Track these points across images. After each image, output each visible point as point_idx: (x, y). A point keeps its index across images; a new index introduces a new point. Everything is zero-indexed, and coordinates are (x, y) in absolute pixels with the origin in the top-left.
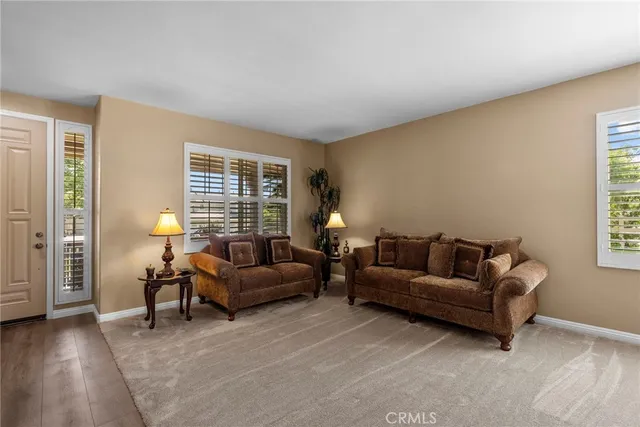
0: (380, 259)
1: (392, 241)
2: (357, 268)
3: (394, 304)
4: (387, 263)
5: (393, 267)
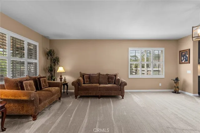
0: (85, 82)
1: (88, 76)
2: (79, 85)
3: (94, 94)
4: (88, 83)
5: (90, 83)
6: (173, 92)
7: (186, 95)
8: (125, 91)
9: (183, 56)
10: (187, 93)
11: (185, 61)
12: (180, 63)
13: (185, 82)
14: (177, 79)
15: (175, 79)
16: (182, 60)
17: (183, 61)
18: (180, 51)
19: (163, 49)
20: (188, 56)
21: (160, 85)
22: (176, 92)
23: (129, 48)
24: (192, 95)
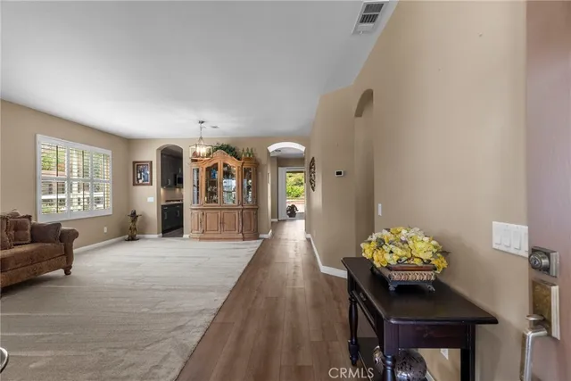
6: (129, 240)
8: (75, 251)
9: (140, 172)
10: (147, 236)
11: (143, 181)
12: (135, 185)
13: (144, 216)
14: (134, 214)
15: (130, 213)
16: (138, 179)
17: (140, 181)
18: (134, 163)
19: (109, 153)
20: (148, 172)
21: (105, 230)
22: (132, 239)
23: (38, 136)
24: (156, 236)
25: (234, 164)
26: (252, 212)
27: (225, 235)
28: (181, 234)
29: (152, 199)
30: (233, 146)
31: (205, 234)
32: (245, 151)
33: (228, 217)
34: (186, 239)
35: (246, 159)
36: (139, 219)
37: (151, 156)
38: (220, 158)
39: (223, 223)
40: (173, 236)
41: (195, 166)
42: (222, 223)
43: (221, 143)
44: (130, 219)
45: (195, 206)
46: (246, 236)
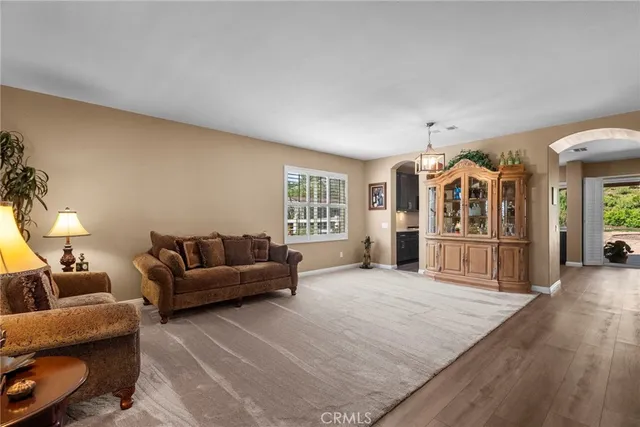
0: (189, 263)
4: (196, 265)
5: (202, 267)
6: (362, 267)
7: (382, 269)
9: (375, 196)
10: (382, 266)
11: (379, 205)
12: (370, 209)
13: (378, 245)
14: (368, 240)
15: (364, 239)
16: (373, 203)
17: (376, 205)
18: (370, 185)
19: (345, 177)
20: (383, 195)
21: (341, 255)
22: (366, 267)
23: (286, 167)
24: (390, 267)
25: (486, 176)
26: (517, 248)
27: (470, 278)
28: (416, 269)
29: (386, 225)
30: (485, 152)
31: (442, 274)
32: (506, 156)
33: (475, 254)
34: (421, 276)
35: (506, 167)
36: (373, 245)
37: (385, 176)
38: (464, 171)
39: (468, 261)
40: (408, 270)
41: (431, 184)
42: (466, 261)
43: (467, 149)
44: (364, 246)
45: (431, 235)
46: (505, 285)
